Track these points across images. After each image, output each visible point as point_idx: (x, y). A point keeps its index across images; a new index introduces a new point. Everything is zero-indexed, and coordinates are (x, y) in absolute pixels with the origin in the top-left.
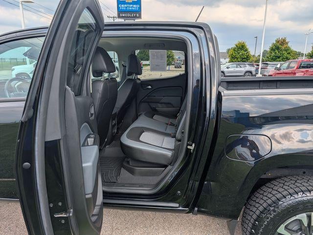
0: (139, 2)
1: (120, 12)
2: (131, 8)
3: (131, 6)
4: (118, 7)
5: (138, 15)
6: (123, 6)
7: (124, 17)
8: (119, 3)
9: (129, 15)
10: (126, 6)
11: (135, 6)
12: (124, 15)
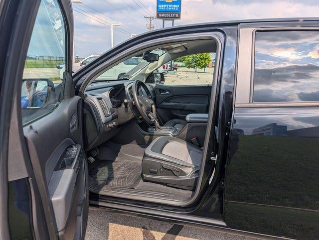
0: (179, 2)
1: (159, 12)
2: (170, 9)
3: (171, 6)
4: (158, 8)
5: (177, 16)
6: (162, 6)
7: (163, 17)
8: (159, 3)
9: (168, 15)
10: (165, 6)
11: (175, 6)
12: (163, 15)
